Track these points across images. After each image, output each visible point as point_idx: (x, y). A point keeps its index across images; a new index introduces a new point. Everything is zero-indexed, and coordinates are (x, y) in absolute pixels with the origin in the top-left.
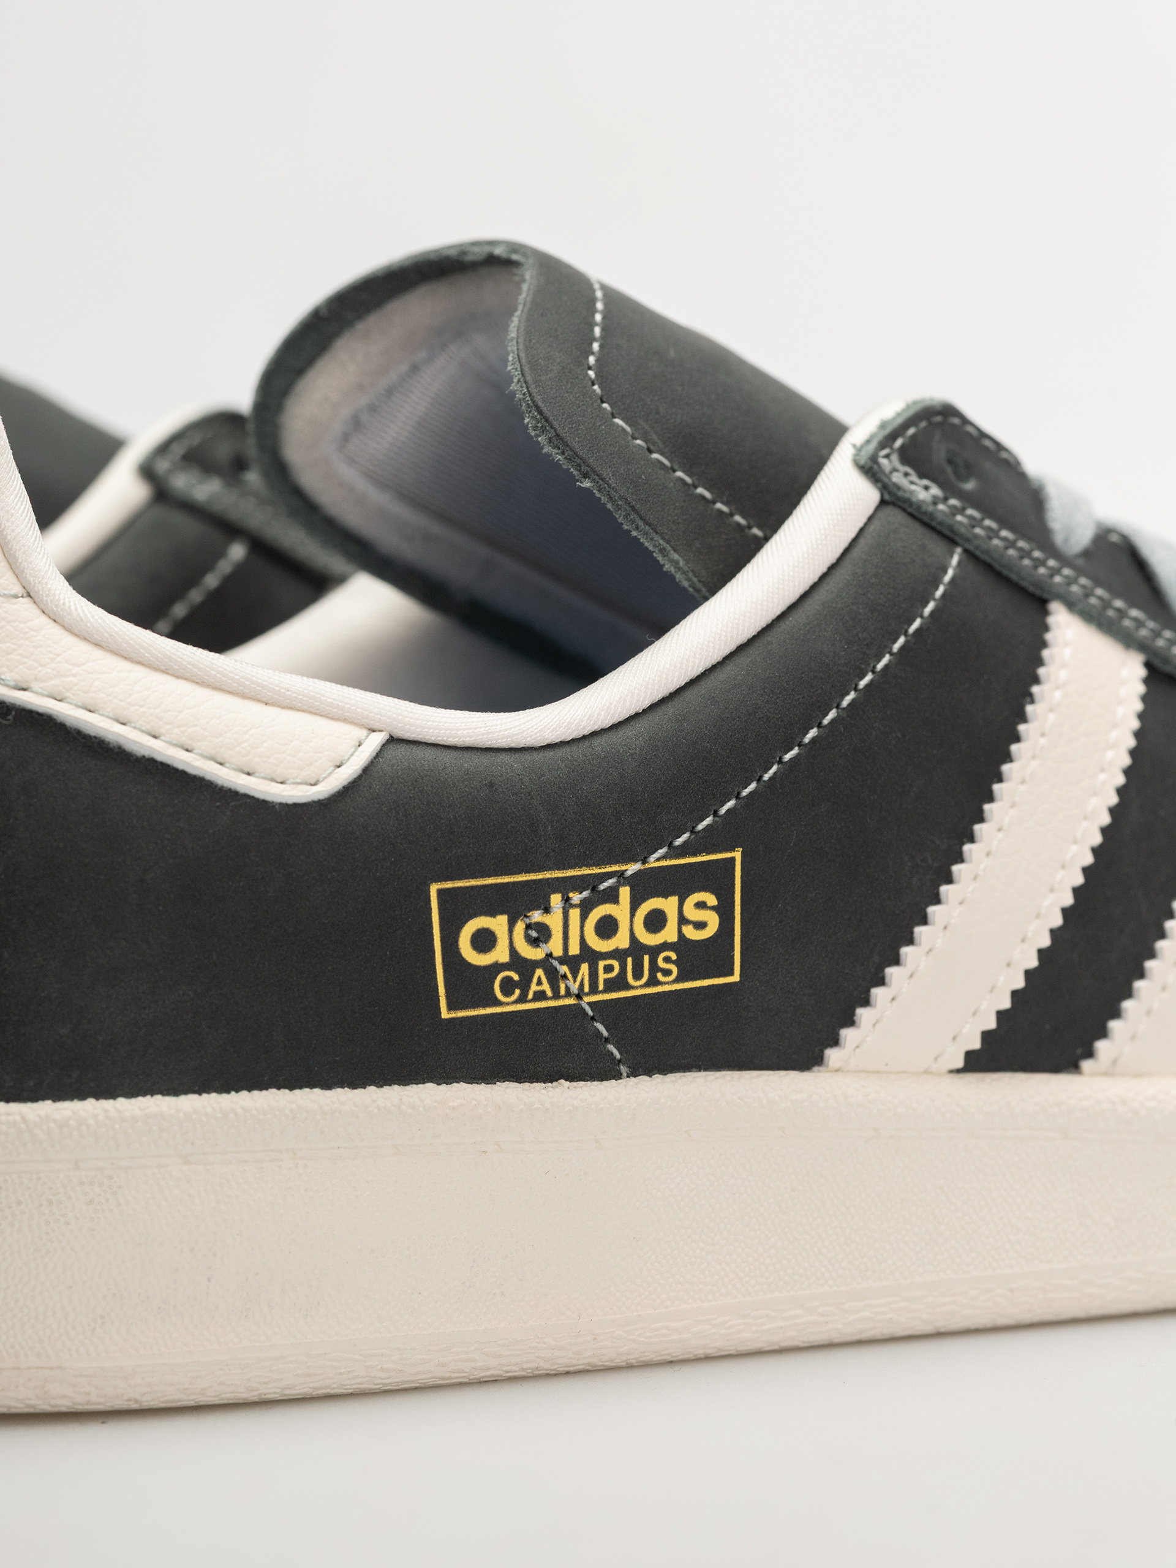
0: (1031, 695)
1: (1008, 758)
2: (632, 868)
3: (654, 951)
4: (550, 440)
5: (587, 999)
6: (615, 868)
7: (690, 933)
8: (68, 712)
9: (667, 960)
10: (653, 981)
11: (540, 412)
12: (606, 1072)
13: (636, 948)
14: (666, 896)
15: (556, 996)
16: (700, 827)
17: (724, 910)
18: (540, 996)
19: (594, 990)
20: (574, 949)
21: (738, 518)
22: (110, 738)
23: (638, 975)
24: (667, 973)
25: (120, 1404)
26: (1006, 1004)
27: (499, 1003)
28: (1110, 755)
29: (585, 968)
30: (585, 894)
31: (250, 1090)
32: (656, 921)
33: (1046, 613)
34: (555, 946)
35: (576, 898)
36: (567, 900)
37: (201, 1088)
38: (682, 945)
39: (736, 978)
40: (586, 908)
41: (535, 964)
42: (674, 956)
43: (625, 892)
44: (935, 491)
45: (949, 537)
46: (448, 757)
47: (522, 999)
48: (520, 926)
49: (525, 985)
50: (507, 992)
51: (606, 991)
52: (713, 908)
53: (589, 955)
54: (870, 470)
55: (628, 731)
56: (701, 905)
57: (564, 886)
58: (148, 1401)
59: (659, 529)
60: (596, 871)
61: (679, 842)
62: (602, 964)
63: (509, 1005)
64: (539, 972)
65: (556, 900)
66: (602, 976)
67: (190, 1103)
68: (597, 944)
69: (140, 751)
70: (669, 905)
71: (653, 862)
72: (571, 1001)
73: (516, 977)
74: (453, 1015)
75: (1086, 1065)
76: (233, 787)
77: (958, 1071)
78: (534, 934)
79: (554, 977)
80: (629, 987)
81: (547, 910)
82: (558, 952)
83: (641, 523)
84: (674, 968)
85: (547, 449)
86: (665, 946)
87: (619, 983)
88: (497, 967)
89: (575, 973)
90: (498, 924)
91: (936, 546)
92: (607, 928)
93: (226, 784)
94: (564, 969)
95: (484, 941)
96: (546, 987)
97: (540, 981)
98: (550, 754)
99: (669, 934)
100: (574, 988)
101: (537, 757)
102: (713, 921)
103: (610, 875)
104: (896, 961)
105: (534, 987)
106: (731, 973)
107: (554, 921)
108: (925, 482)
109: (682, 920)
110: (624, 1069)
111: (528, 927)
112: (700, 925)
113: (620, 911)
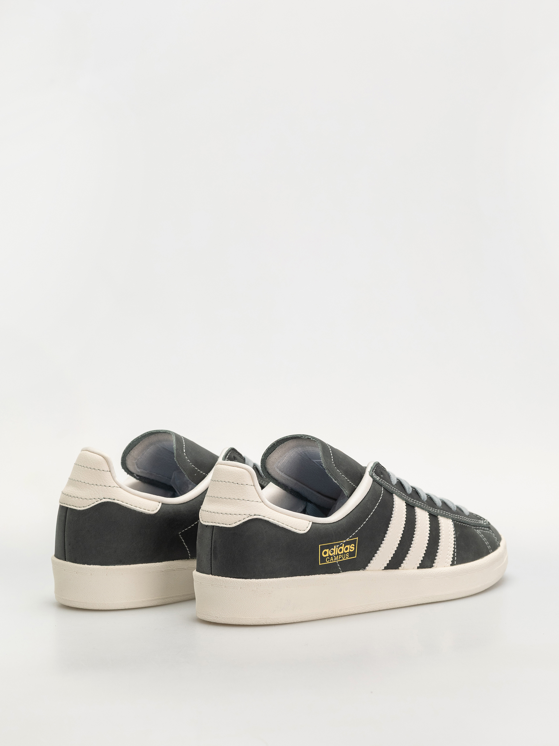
0: (393, 510)
1: (390, 521)
2: (344, 541)
3: (346, 553)
4: (330, 474)
5: (337, 561)
6: (343, 541)
7: (351, 551)
8: (271, 520)
9: (347, 555)
10: (345, 558)
11: (328, 470)
12: (338, 572)
13: (344, 553)
14: (348, 545)
15: (334, 561)
16: (353, 535)
17: (355, 547)
18: (332, 561)
19: (338, 560)
20: (336, 554)
21: (352, 484)
22: (277, 524)
23: (344, 557)
24: (347, 556)
25: (276, 623)
26: (390, 559)
27: (327, 562)
28: (403, 519)
29: (337, 556)
30: (339, 545)
31: (295, 576)
32: (347, 549)
33: (393, 496)
34: (334, 553)
35: (337, 546)
36: (336, 546)
37: (289, 576)
38: (350, 552)
39: (356, 557)
40: (338, 547)
41: (331, 556)
42: (348, 554)
43: (343, 545)
44: (379, 478)
45: (381, 485)
46: (320, 525)
47: (329, 562)
48: (330, 550)
49: (330, 559)
50: (328, 561)
51: (340, 560)
52: (354, 547)
53: (338, 554)
54: (372, 476)
55: (343, 520)
56: (352, 546)
57: (336, 544)
58: (280, 623)
59: (345, 488)
60: (340, 542)
61: (350, 537)
62: (340, 556)
63: (328, 562)
64: (332, 557)
65: (335, 546)
66: (339, 557)
67: (288, 578)
68: (340, 553)
69: (281, 526)
70: (348, 546)
71: (347, 540)
72: (335, 561)
73: (329, 558)
74: (321, 564)
75: (400, 568)
76: (294, 531)
77: (383, 570)
78: (332, 552)
79: (334, 558)
80: (343, 559)
81: (333, 548)
82: (334, 554)
83: (343, 487)
84: (348, 556)
85: (330, 476)
86: (347, 553)
87: (341, 559)
88: (327, 557)
89: (336, 557)
90: (327, 550)
91: (380, 487)
92: (341, 550)
93: (293, 531)
94: (335, 557)
95: (325, 553)
96: (332, 560)
97: (332, 559)
98: (333, 524)
99: (348, 551)
100: (336, 560)
101: (332, 524)
102: (353, 548)
103: (342, 542)
104: (376, 553)
105: (331, 560)
106: (355, 556)
107: (334, 550)
108: (377, 476)
109: (350, 549)
110: (341, 571)
111: (331, 551)
112: (352, 549)
113: (342, 548)
